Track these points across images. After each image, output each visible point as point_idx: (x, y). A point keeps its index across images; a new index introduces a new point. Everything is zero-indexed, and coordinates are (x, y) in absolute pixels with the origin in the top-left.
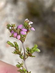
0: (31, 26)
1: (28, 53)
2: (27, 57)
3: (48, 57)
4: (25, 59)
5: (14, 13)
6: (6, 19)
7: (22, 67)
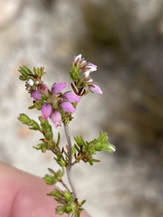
0: (91, 80)
1: (81, 152)
2: (76, 162)
3: (144, 170)
4: (71, 164)
5: (45, 36)
6: (20, 55)
7: (61, 181)
